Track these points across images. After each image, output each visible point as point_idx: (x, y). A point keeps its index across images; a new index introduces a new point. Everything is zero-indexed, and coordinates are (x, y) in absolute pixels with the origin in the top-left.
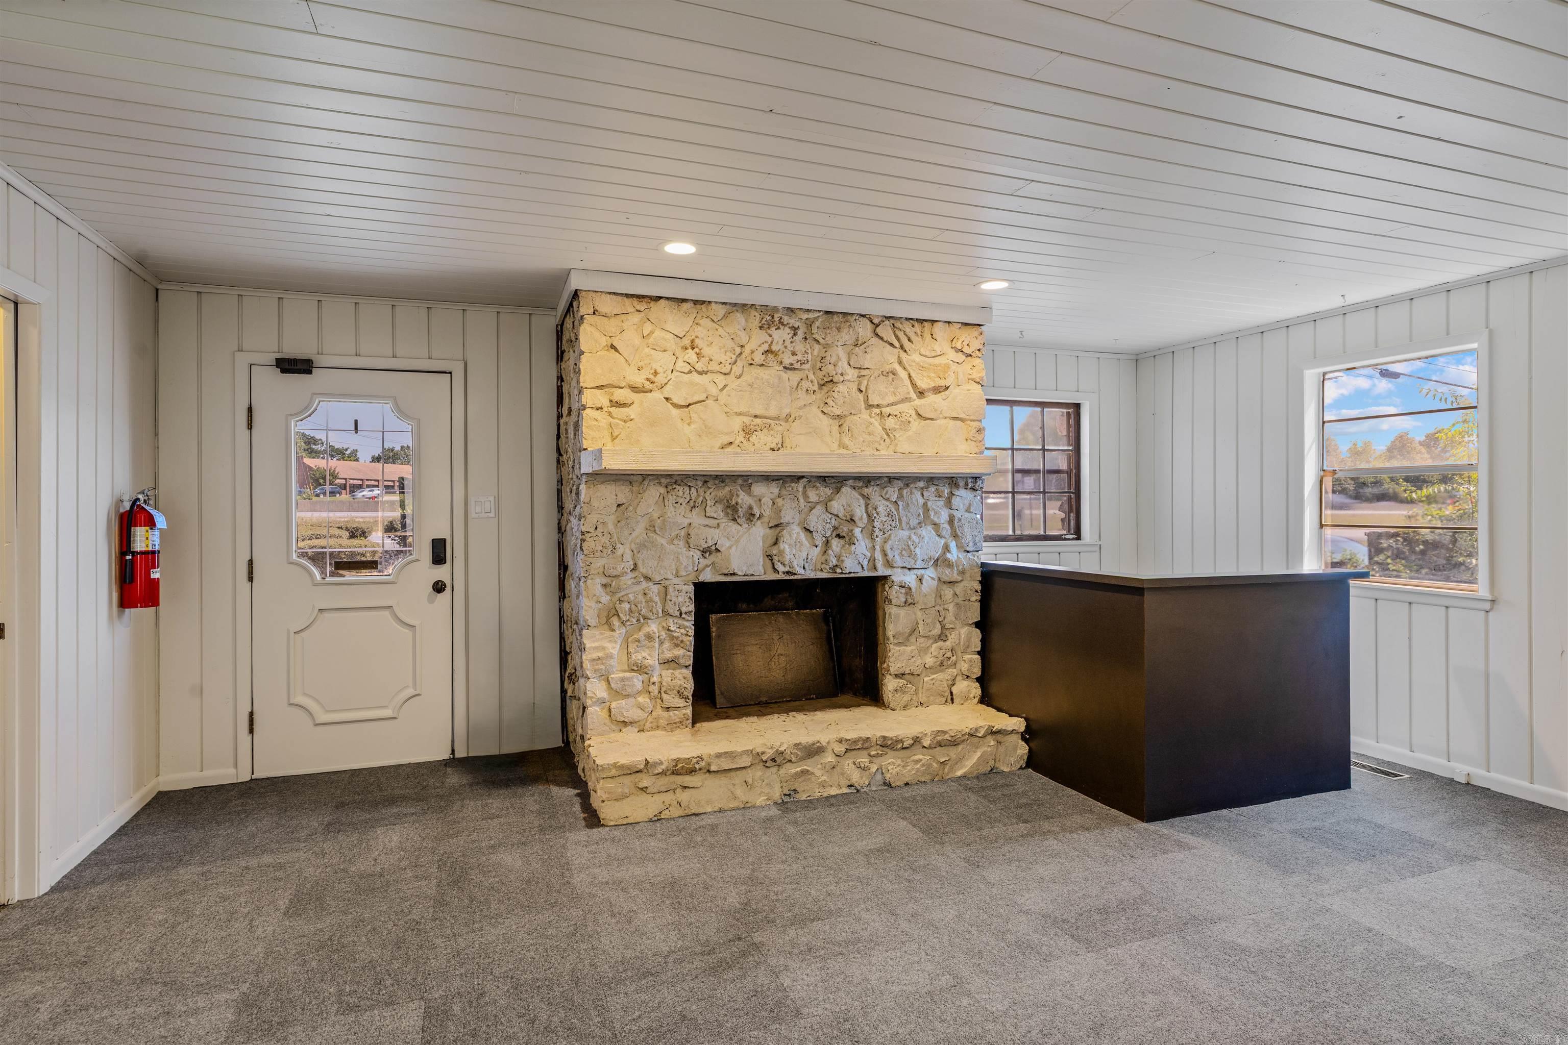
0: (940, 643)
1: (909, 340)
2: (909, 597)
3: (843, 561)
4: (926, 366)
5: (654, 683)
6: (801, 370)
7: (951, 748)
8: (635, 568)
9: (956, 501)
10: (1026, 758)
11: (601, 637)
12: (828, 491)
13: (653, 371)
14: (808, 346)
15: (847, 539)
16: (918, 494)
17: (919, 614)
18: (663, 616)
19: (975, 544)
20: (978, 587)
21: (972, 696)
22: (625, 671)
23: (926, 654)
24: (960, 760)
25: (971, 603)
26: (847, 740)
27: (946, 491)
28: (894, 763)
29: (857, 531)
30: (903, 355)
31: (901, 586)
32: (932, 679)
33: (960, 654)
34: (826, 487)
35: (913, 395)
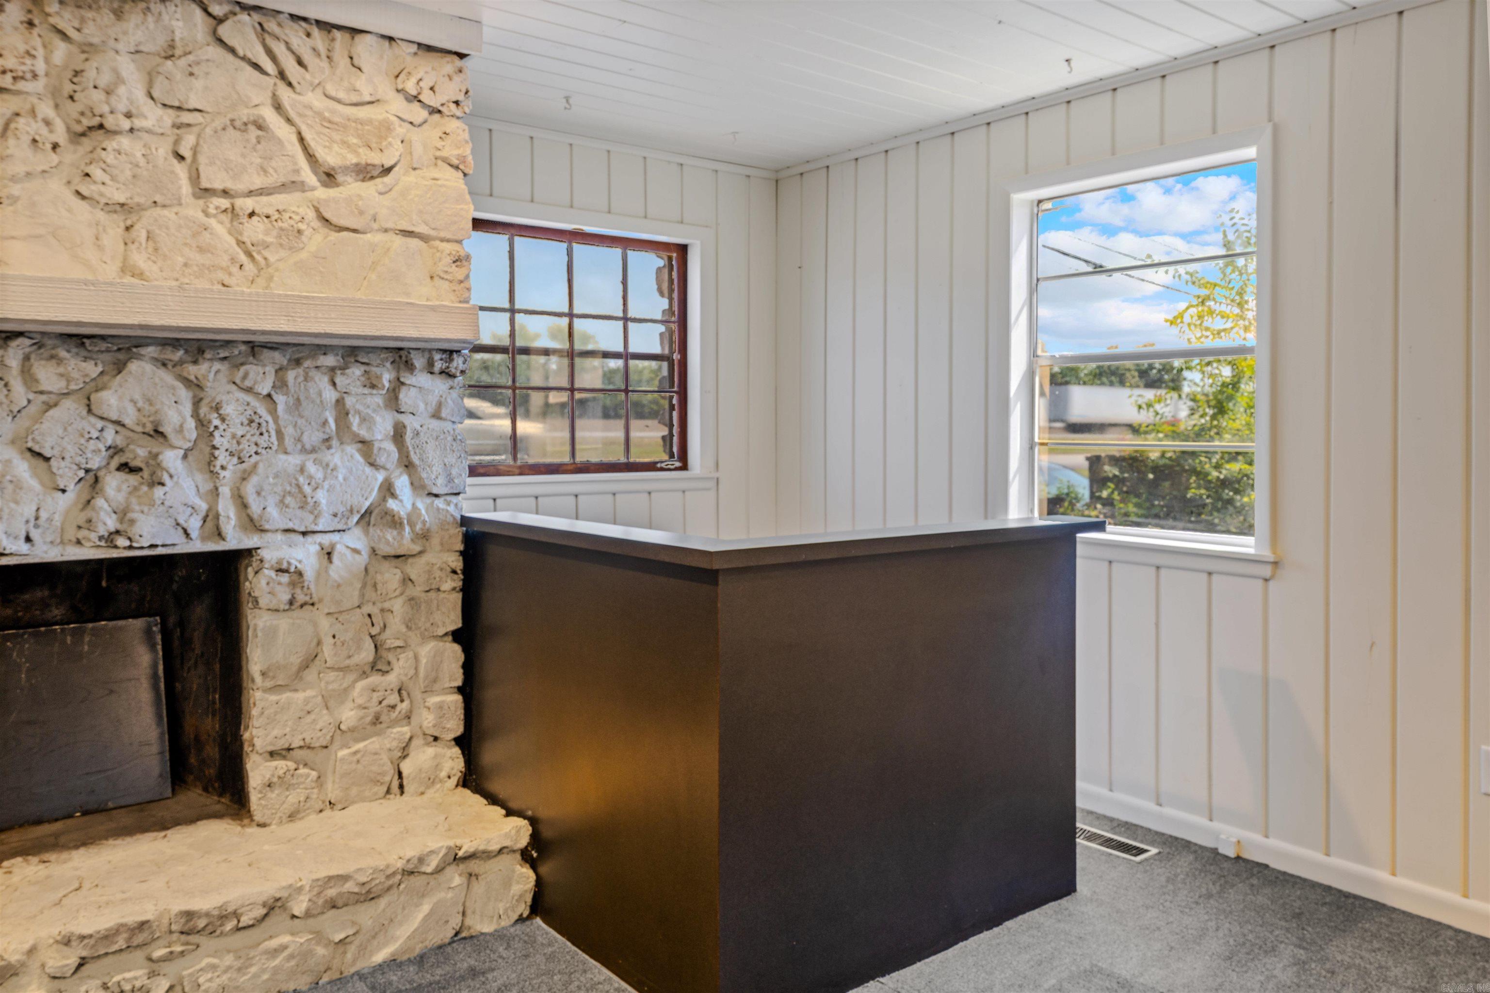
0: (375, 679)
1: (300, 63)
2: (298, 591)
3: (132, 522)
4: (336, 119)
6: (18, 93)
7: (362, 908)
9: (407, 397)
10: (529, 898)
12: (92, 369)
14: (38, 42)
15: (146, 474)
16: (322, 381)
17: (325, 624)
19: (450, 480)
20: (457, 563)
21: (443, 774)
23: (342, 702)
24: (382, 929)
25: (442, 595)
26: (83, 938)
27: (387, 377)
28: (214, 967)
29: (171, 458)
30: (284, 93)
31: (280, 570)
32: (355, 753)
33: (417, 695)
34: (86, 359)
35: (309, 177)
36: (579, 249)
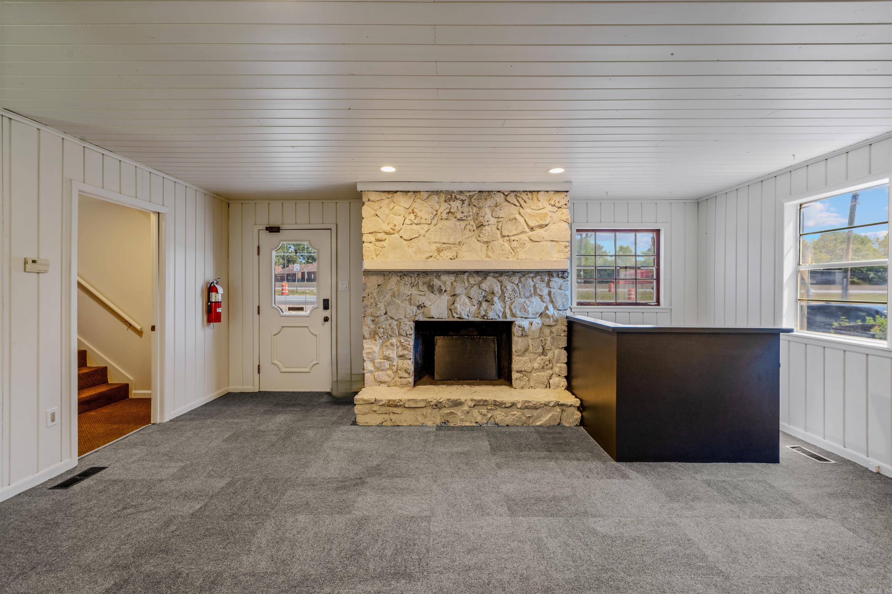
0: (543, 357)
1: (525, 202)
2: (524, 332)
3: (488, 313)
4: (534, 214)
5: (394, 366)
6: (467, 220)
7: (534, 410)
8: (386, 313)
9: (552, 284)
10: (579, 420)
11: (370, 343)
12: (480, 279)
13: (394, 225)
14: (470, 209)
15: (491, 302)
16: (530, 280)
17: (530, 341)
18: (399, 335)
19: (564, 306)
20: (566, 329)
21: (561, 385)
22: (381, 359)
23: (535, 362)
24: (539, 417)
25: (561, 337)
26: (476, 400)
27: (546, 279)
28: (500, 414)
29: (496, 299)
30: (521, 210)
31: (519, 327)
32: (538, 375)
33: (554, 363)
34: (479, 277)
35: (527, 229)
36: (618, 234)
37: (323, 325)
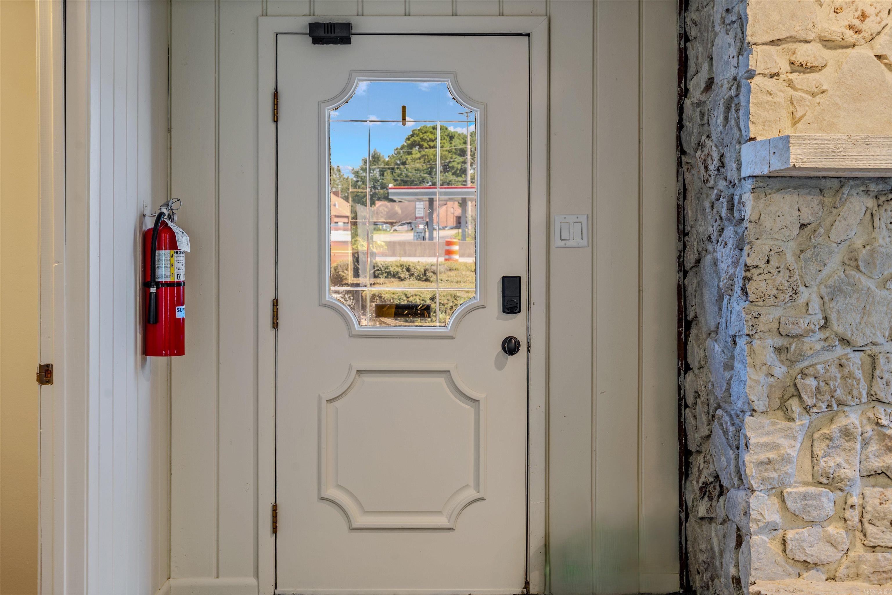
5: (852, 507)
8: (826, 324)
11: (772, 428)
13: (859, 13)
18: (869, 402)
22: (806, 484)
37: (500, 366)
